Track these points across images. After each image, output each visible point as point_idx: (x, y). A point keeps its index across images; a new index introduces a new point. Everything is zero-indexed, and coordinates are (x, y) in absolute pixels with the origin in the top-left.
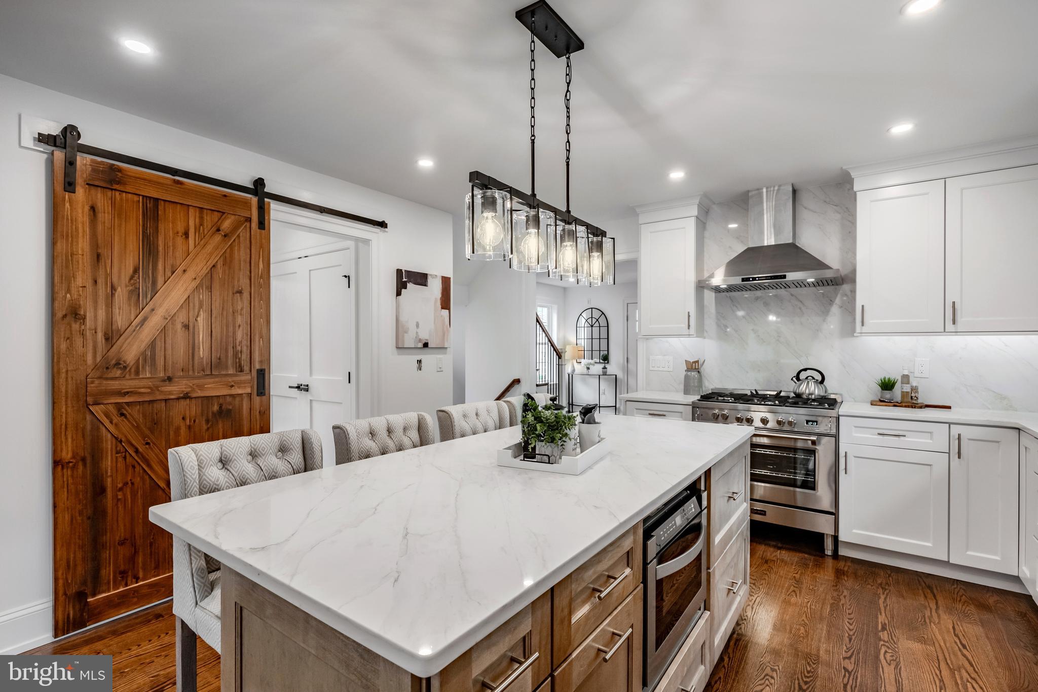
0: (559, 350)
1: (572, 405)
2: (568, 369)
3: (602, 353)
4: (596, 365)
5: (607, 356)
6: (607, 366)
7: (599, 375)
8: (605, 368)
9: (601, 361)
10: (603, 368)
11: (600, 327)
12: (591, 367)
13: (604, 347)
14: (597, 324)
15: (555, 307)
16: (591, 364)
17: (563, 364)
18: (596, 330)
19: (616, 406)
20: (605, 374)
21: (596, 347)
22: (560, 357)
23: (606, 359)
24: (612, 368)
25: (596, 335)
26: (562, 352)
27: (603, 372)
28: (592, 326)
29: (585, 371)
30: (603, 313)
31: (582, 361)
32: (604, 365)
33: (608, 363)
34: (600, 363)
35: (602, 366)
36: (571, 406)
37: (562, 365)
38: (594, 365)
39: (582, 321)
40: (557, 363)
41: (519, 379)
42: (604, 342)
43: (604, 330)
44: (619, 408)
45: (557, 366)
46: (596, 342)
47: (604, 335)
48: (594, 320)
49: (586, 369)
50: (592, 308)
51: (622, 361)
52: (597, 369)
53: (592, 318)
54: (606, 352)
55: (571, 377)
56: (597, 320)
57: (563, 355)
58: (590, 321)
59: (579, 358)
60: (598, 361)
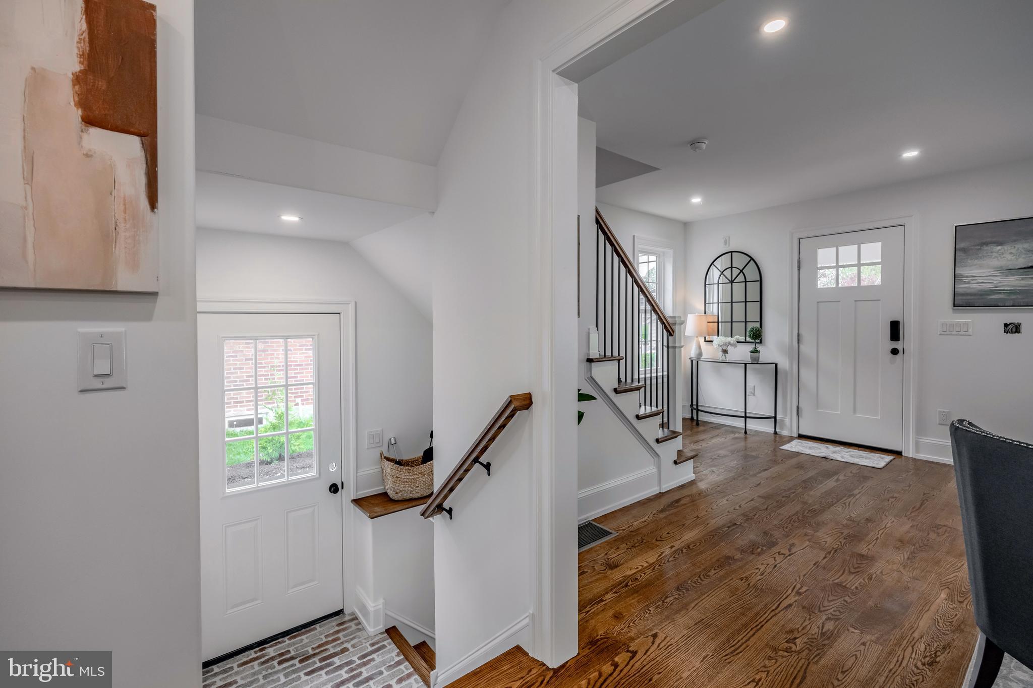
0: (669, 320)
1: (698, 410)
2: (689, 351)
3: (750, 326)
4: (739, 346)
5: (758, 330)
6: (759, 347)
7: (746, 364)
8: (755, 351)
9: (748, 339)
10: (752, 352)
11: (746, 282)
12: (730, 349)
13: (753, 315)
14: (741, 278)
15: (670, 252)
16: (729, 344)
17: (677, 345)
18: (738, 288)
19: (775, 418)
20: (755, 362)
21: (739, 315)
22: (670, 333)
23: (757, 336)
24: (770, 351)
25: (739, 296)
26: (675, 324)
27: (751, 358)
28: (732, 282)
29: (720, 356)
30: (752, 259)
31: (715, 338)
32: (753, 346)
33: (761, 342)
34: (746, 342)
35: (751, 347)
36: (695, 412)
37: (675, 347)
38: (735, 346)
39: (715, 274)
40: (665, 344)
41: (530, 394)
42: (753, 309)
43: (753, 289)
44: (782, 421)
45: (665, 349)
46: (739, 309)
47: (753, 294)
48: (736, 272)
49: (721, 353)
50: (731, 252)
51: (787, 340)
52: (742, 352)
53: (732, 267)
54: (758, 325)
55: (695, 365)
56: (741, 271)
57: (677, 328)
58: (728, 273)
59: (709, 335)
60: (742, 339)
